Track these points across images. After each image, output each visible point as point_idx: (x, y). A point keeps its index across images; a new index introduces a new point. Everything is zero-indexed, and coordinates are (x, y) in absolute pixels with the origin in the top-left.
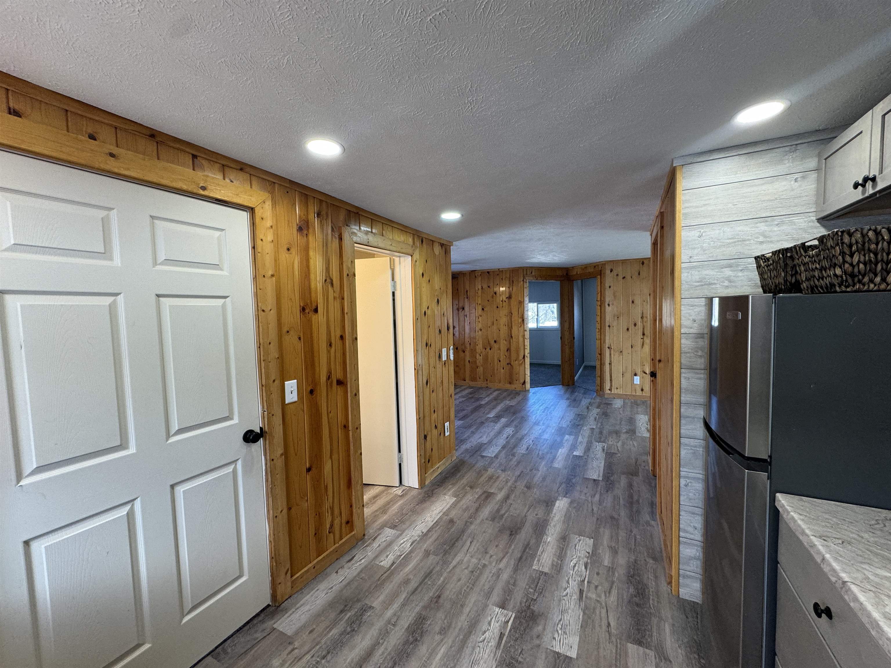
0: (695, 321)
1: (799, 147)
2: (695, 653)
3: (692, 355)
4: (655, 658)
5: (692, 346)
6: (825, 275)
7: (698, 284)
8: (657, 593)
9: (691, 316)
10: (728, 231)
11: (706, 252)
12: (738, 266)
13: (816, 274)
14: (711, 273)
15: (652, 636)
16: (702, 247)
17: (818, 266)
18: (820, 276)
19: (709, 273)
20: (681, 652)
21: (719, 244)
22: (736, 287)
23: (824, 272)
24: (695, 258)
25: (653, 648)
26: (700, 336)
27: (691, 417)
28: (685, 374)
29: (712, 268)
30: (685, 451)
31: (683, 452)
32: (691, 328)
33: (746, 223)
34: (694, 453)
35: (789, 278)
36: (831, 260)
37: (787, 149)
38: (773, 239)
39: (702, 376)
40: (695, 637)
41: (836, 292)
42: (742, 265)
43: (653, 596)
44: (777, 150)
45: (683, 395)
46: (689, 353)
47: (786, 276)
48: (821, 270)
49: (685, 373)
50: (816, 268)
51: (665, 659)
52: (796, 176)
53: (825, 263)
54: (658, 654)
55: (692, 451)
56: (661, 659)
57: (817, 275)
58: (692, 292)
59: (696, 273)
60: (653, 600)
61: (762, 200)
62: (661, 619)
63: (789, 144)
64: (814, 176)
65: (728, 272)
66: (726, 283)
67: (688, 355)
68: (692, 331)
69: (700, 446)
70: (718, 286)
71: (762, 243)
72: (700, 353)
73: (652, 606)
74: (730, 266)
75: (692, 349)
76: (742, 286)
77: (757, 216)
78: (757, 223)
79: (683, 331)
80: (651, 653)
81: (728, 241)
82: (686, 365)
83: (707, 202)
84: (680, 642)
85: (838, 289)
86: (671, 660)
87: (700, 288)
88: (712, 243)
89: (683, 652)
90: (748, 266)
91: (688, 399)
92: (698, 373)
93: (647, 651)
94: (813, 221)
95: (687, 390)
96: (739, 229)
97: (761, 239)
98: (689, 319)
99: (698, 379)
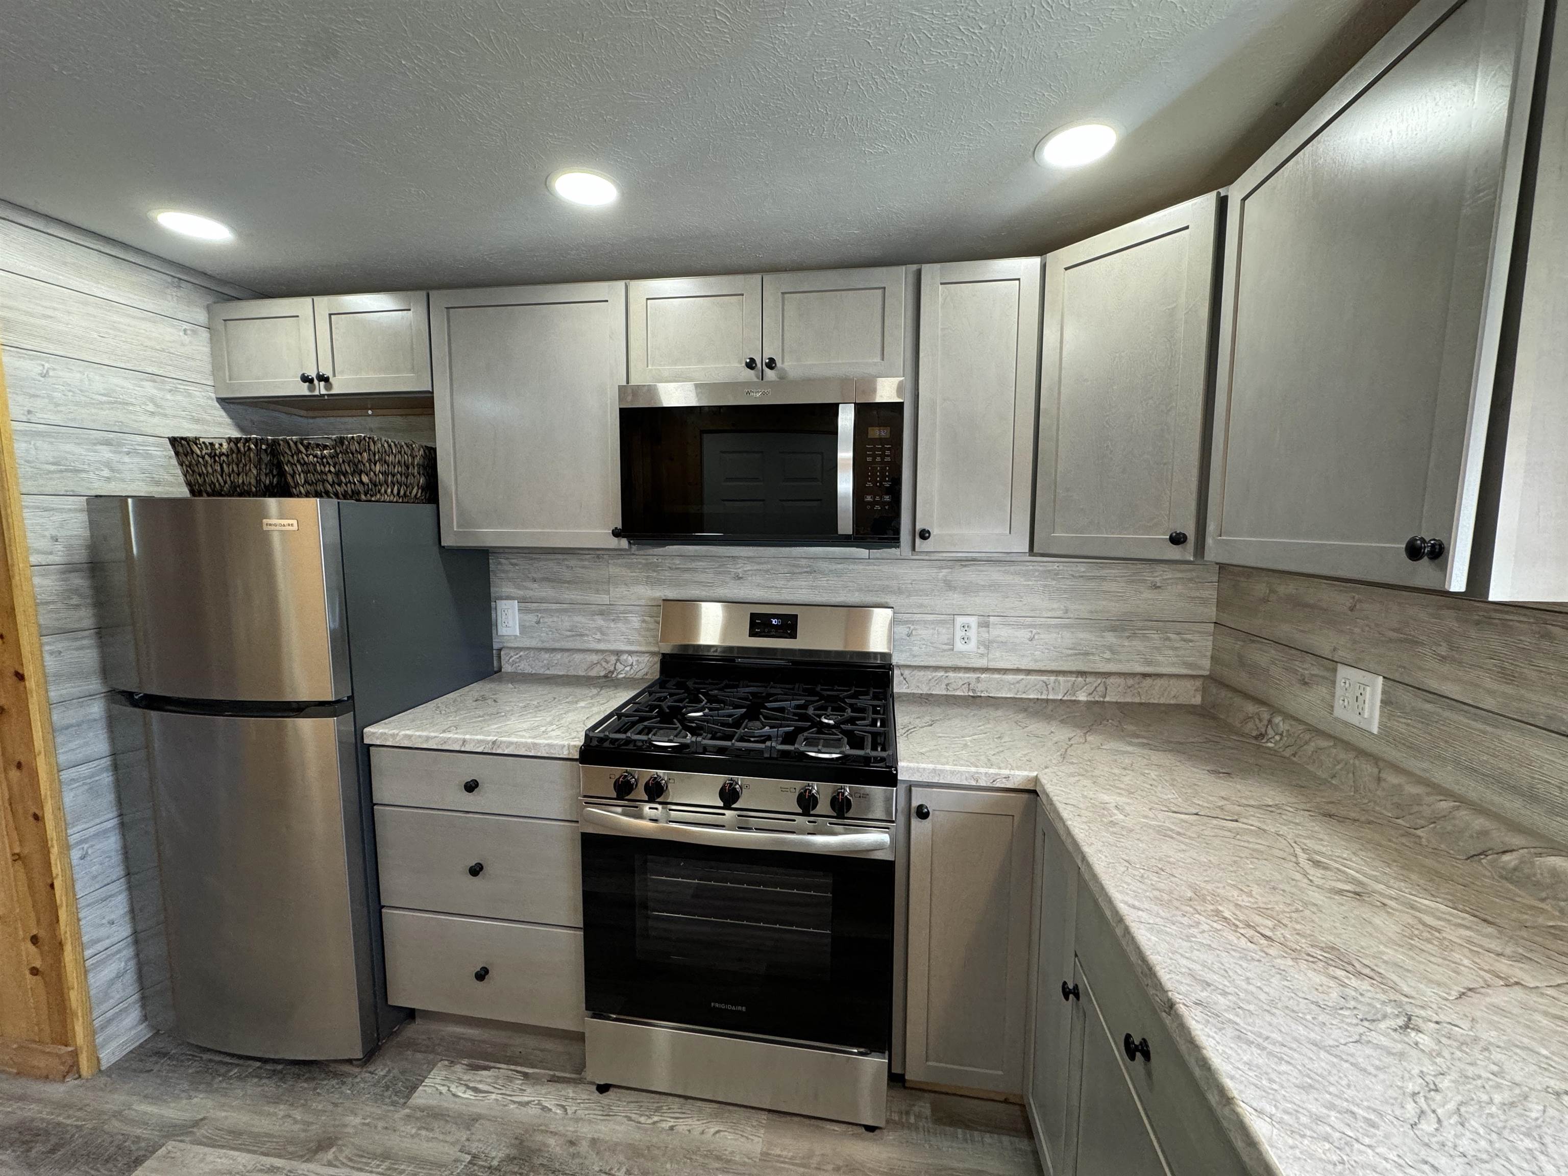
0: (55, 539)
1: (183, 284)
2: (214, 1078)
3: (59, 605)
4: (181, 1141)
5: (57, 588)
6: (344, 480)
7: (53, 468)
8: (63, 1106)
9: (47, 529)
10: (98, 382)
11: (59, 408)
12: (120, 445)
13: (330, 478)
14: (78, 450)
15: (138, 1137)
16: (50, 397)
17: (332, 469)
18: (336, 481)
19: (70, 449)
20: (199, 1099)
21: (83, 398)
22: (123, 480)
23: (342, 478)
24: (41, 416)
25: (163, 1141)
26: (69, 568)
27: (72, 726)
28: (51, 645)
29: (77, 441)
30: (72, 794)
31: (68, 798)
32: (51, 553)
33: (126, 375)
34: (90, 788)
35: (263, 478)
36: (357, 466)
37: (169, 279)
38: (167, 412)
39: (85, 642)
40: (190, 1071)
41: (359, 500)
42: (128, 444)
43: (59, 1115)
44: (155, 274)
45: (51, 688)
46: (53, 602)
47: (259, 474)
48: (337, 474)
49: (48, 644)
50: (330, 471)
51: (193, 1127)
52: (186, 326)
53: (346, 467)
54: (178, 1135)
55: (86, 787)
56: (191, 1132)
57: (331, 480)
58: (41, 482)
59: (46, 446)
60: (69, 1117)
61: (145, 344)
62: (117, 1114)
63: (173, 274)
64: (204, 334)
65: (106, 453)
66: (106, 473)
67: (52, 607)
68: (51, 559)
69: (102, 771)
70: (92, 475)
71: (153, 414)
72: (75, 600)
73: (79, 1123)
74: (107, 443)
75: (57, 595)
76: (132, 481)
77: (140, 369)
78: (142, 380)
79: (33, 559)
80: (170, 1145)
81: (99, 397)
82: (47, 628)
83: (50, 312)
84: (183, 1095)
85: (363, 497)
86: (200, 1117)
87: (58, 475)
88: (71, 394)
89: (201, 1096)
90: (137, 447)
91: (64, 692)
92: (76, 639)
93: (162, 1152)
94: (212, 400)
95: (57, 675)
96: (115, 380)
97: (151, 407)
98: (44, 536)
99: (78, 649)
